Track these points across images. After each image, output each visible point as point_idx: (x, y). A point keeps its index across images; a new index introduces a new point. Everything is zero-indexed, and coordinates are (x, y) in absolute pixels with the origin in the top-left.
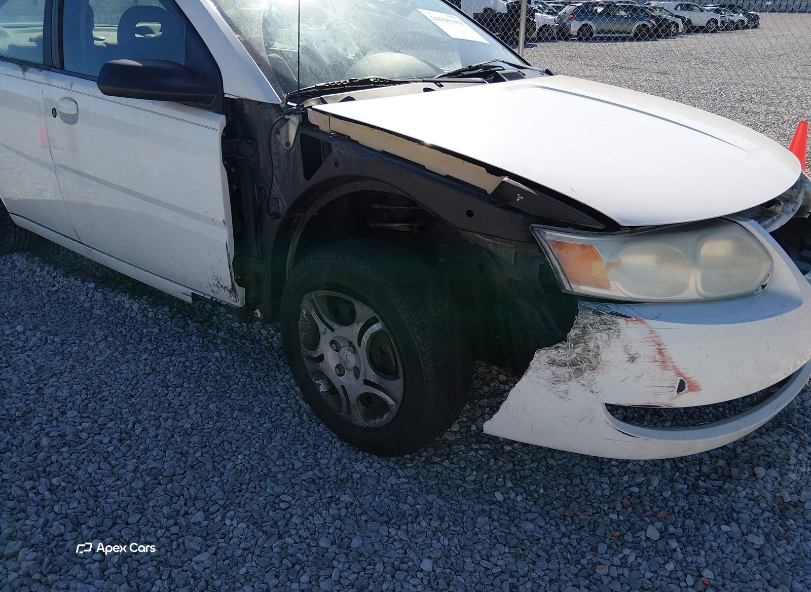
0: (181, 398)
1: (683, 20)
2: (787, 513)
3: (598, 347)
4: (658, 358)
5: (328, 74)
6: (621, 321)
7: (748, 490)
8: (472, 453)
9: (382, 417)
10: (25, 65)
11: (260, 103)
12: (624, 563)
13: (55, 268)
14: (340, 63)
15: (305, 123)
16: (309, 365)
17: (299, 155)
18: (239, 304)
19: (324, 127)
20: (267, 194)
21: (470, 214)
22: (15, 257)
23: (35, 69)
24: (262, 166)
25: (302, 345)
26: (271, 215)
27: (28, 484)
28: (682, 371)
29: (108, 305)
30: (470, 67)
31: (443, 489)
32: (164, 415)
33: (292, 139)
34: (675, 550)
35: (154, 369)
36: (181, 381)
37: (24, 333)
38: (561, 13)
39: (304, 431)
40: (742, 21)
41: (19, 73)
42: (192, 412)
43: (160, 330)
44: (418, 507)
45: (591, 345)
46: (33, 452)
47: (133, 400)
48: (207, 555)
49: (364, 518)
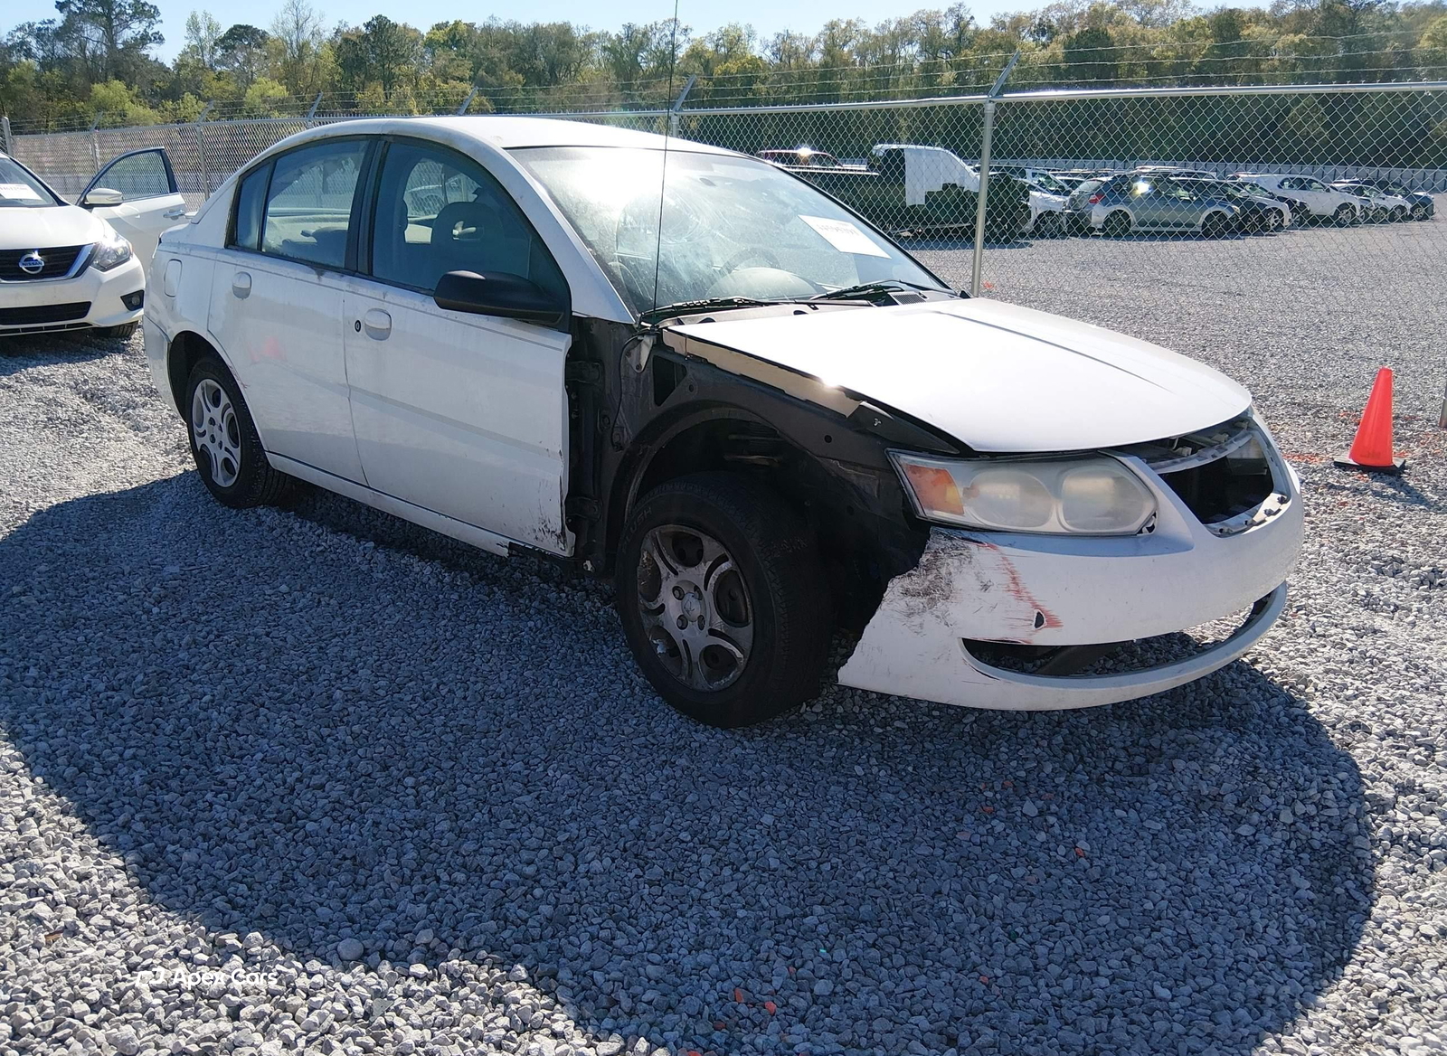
0: (490, 664)
1: (1291, 203)
2: (1200, 806)
3: (950, 574)
4: (1012, 586)
5: (687, 293)
6: (973, 546)
7: (1161, 783)
8: (835, 732)
9: (727, 676)
10: (320, 268)
11: (612, 322)
12: (991, 832)
13: (320, 526)
14: (702, 281)
15: (659, 344)
16: (647, 622)
17: (650, 379)
18: (566, 554)
19: (679, 349)
20: (612, 422)
21: (828, 439)
22: (260, 511)
23: (334, 273)
24: (607, 391)
25: (640, 596)
26: (613, 445)
27: (325, 731)
28: (1038, 603)
29: (393, 568)
30: (855, 288)
31: (795, 761)
32: (472, 679)
33: (643, 363)
34: (1053, 826)
35: (455, 636)
36: (489, 648)
37: (289, 593)
38: (1075, 193)
39: (635, 702)
40: (1402, 208)
41: (313, 277)
42: (504, 678)
43: (460, 597)
44: (763, 773)
45: (943, 571)
46: (325, 703)
47: (434, 663)
48: (529, 797)
49: (701, 779)
